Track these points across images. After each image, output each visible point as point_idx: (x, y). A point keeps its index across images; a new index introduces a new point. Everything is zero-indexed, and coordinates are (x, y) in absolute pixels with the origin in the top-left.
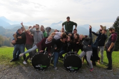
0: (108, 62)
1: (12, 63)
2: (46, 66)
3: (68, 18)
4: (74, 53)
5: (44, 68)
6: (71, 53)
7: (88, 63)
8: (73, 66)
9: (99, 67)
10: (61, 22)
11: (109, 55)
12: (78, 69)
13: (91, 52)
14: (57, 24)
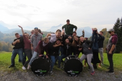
0: (109, 65)
1: (10, 69)
2: (45, 71)
3: (68, 21)
4: (74, 57)
5: (44, 73)
6: (72, 57)
7: (89, 67)
8: (74, 70)
9: (101, 71)
10: (61, 25)
11: (110, 57)
12: (79, 73)
13: (92, 55)
14: (56, 27)
